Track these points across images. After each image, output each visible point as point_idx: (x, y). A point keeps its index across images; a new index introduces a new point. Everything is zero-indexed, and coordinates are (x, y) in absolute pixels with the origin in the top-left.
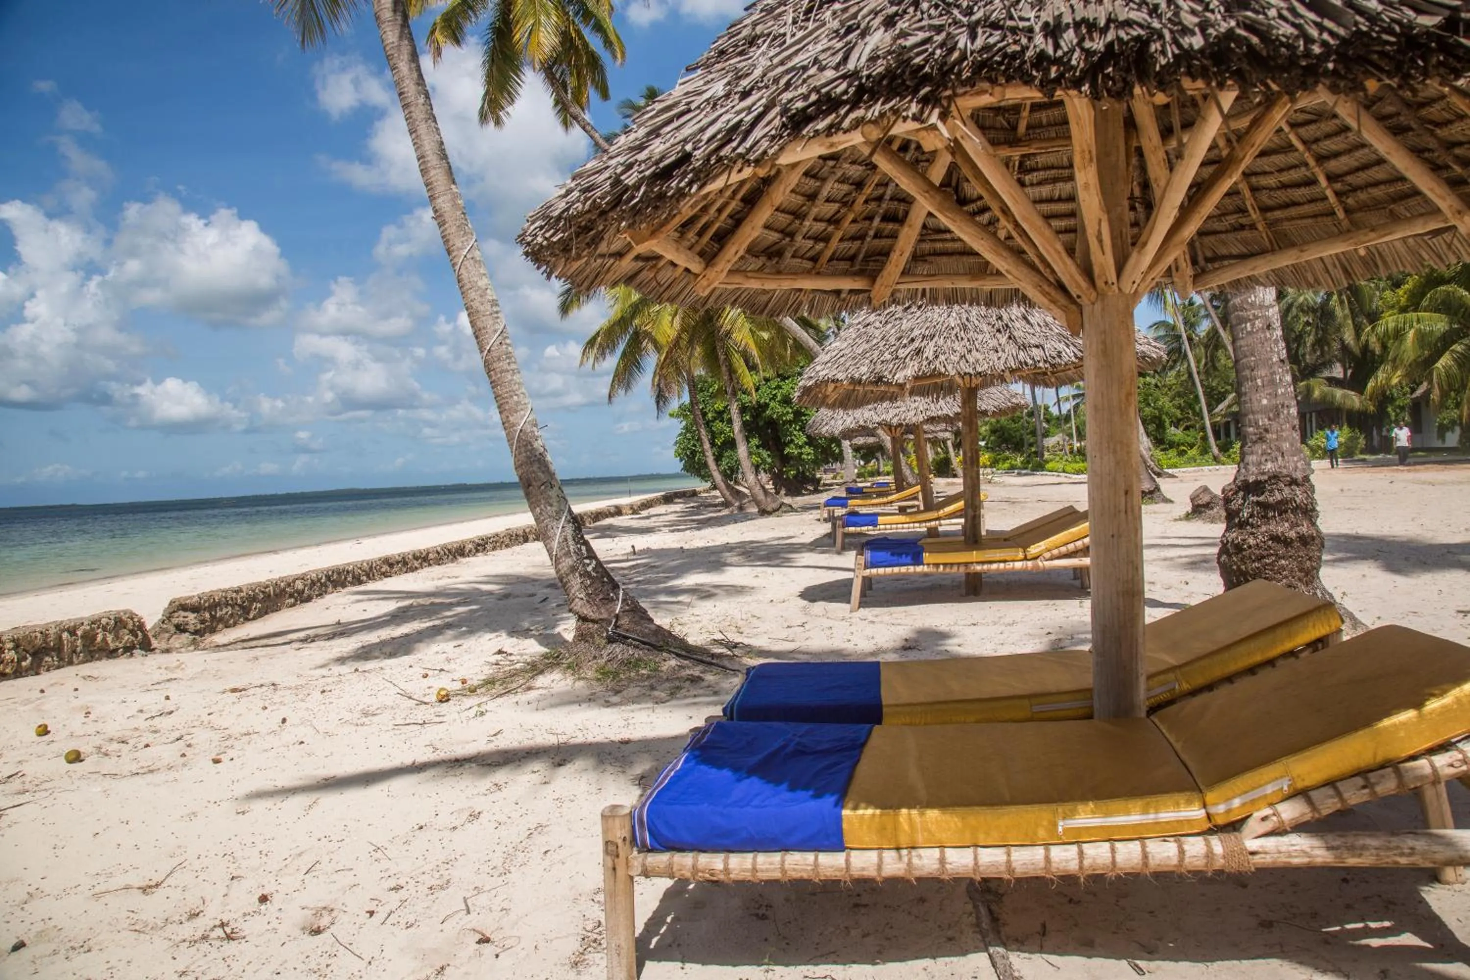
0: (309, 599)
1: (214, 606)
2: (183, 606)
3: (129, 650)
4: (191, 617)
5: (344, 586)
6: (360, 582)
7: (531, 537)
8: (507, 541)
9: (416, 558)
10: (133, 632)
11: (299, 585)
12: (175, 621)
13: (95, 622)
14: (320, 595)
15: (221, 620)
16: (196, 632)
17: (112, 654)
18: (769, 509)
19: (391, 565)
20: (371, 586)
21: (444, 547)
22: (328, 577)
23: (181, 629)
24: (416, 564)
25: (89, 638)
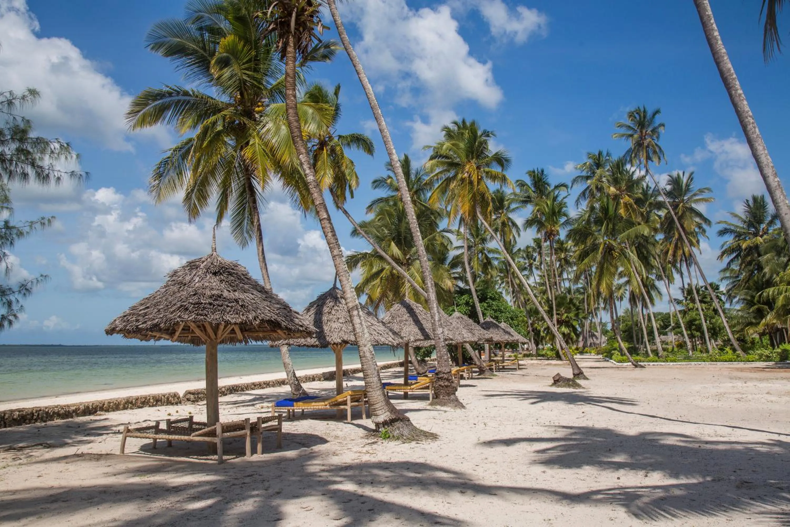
0: (226, 395)
1: (198, 393)
2: (190, 393)
3: (177, 404)
4: (192, 397)
5: (238, 391)
6: (243, 391)
7: (316, 379)
8: (304, 380)
9: (264, 384)
10: (178, 398)
11: (223, 389)
12: (187, 397)
13: (170, 394)
14: (230, 394)
15: (200, 398)
16: (193, 401)
17: (172, 404)
18: (421, 373)
19: (255, 386)
20: (247, 392)
21: (276, 380)
22: (233, 388)
23: (188, 400)
24: (264, 386)
25: (168, 399)
